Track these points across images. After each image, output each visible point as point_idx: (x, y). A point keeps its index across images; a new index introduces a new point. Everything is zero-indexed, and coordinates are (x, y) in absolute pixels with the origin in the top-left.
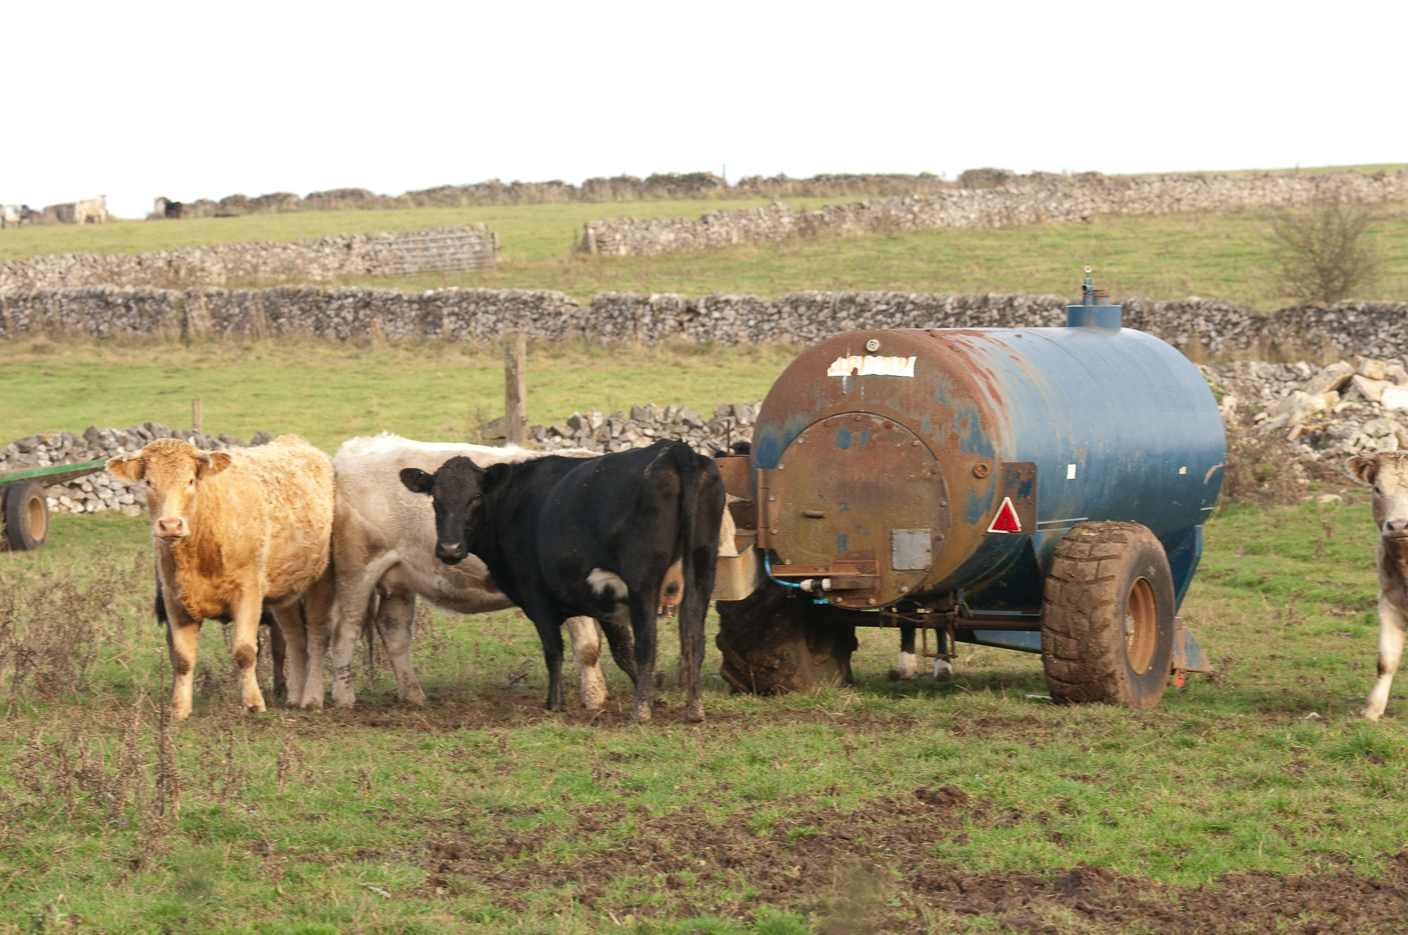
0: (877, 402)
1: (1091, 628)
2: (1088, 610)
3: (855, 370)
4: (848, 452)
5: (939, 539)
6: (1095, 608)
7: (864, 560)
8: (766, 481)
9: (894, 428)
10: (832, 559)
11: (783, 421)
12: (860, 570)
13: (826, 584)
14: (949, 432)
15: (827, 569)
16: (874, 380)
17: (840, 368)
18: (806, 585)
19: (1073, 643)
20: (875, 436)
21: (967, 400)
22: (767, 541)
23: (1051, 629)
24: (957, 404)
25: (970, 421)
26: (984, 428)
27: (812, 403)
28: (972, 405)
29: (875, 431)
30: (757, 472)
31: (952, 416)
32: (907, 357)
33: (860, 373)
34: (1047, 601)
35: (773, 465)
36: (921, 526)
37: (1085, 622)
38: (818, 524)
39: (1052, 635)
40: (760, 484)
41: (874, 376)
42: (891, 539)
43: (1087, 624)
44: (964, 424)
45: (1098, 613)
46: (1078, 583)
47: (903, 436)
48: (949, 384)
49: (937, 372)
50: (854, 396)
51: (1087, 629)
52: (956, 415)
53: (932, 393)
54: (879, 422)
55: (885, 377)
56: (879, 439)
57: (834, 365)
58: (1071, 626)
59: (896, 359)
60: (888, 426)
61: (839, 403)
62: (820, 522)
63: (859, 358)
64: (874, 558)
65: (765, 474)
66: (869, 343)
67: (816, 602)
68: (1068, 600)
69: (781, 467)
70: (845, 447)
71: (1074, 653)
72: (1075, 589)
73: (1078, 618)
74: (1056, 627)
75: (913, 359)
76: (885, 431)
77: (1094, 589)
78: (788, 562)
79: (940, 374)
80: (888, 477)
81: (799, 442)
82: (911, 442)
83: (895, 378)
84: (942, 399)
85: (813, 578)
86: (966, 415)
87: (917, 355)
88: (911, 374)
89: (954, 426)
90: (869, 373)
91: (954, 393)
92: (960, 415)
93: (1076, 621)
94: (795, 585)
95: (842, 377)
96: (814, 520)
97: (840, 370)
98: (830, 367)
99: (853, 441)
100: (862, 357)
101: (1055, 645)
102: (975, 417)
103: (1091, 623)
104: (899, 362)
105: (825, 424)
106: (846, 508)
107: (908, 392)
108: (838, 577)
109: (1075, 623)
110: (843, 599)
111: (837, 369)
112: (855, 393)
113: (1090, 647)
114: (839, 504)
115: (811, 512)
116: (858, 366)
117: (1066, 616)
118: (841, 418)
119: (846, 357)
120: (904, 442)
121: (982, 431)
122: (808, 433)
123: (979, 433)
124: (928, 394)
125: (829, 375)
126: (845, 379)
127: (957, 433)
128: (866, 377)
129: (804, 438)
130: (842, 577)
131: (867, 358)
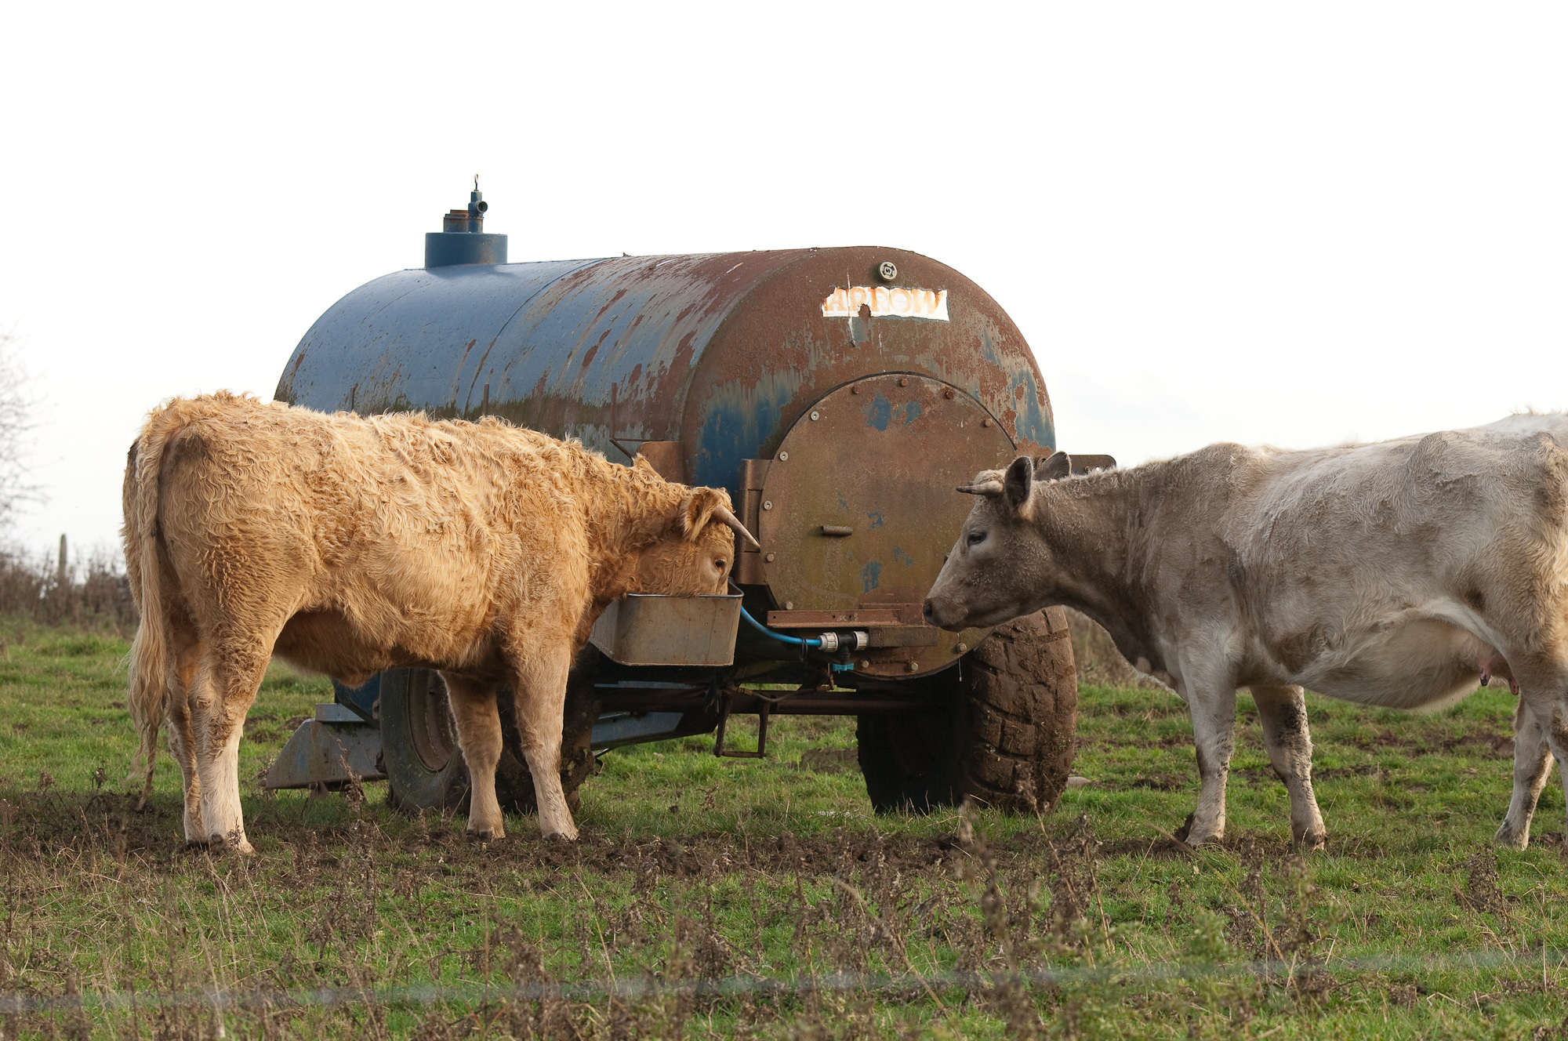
0: (906, 359)
1: (1056, 708)
2: (1052, 680)
3: (865, 310)
4: (887, 434)
6: (1060, 678)
7: (900, 603)
8: (757, 476)
9: (956, 398)
10: (855, 601)
11: (753, 386)
12: (899, 619)
13: (862, 639)
14: (1004, 409)
15: (850, 617)
16: (891, 323)
17: (841, 304)
18: (830, 640)
19: (1031, 728)
20: (927, 410)
21: (1021, 359)
22: (754, 572)
23: (998, 710)
24: (1009, 362)
25: (1026, 390)
26: (1043, 405)
27: (802, 359)
28: (1027, 368)
29: (927, 403)
30: (744, 464)
31: (1005, 383)
32: (936, 293)
33: (873, 314)
34: (986, 666)
35: (770, 452)
37: (1049, 698)
38: (838, 545)
39: (1000, 719)
40: (749, 485)
41: (894, 320)
43: (1052, 702)
44: (1019, 394)
45: (1066, 684)
47: (970, 412)
48: (994, 332)
49: (979, 315)
50: (869, 348)
51: (1051, 709)
52: (1009, 381)
53: (977, 345)
54: (934, 389)
55: (911, 320)
56: (933, 415)
57: (829, 299)
58: (1031, 704)
59: (921, 294)
60: (947, 396)
61: (847, 359)
62: (840, 543)
63: (867, 289)
65: (756, 469)
66: (881, 270)
67: (838, 667)
68: (1022, 665)
69: (784, 456)
70: (882, 427)
71: (1030, 745)
72: (1028, 650)
73: (1039, 691)
74: (1006, 705)
75: (944, 294)
76: (943, 403)
77: (1052, 647)
78: (790, 606)
79: (983, 318)
80: (945, 474)
81: (813, 418)
82: (980, 420)
83: (925, 322)
84: (991, 356)
85: (839, 631)
86: (1021, 381)
87: (948, 288)
88: (946, 318)
89: (1008, 397)
90: (886, 314)
91: (1004, 347)
92: (1014, 380)
93: (1037, 697)
94: (810, 641)
95: (846, 319)
96: (833, 540)
97: (841, 308)
98: (823, 301)
99: (894, 418)
100: (873, 288)
101: (1003, 733)
102: (1030, 385)
103: (1056, 700)
104: (927, 298)
105: (853, 391)
106: (879, 521)
107: (946, 344)
108: (878, 629)
109: (1036, 701)
110: (871, 663)
111: (836, 306)
112: (869, 343)
113: (1052, 735)
114: (870, 516)
115: (828, 528)
116: (868, 302)
117: (1020, 689)
118: (877, 382)
119: (846, 289)
120: (970, 420)
121: (1040, 406)
122: (826, 404)
123: (1037, 410)
124: (972, 348)
125: (825, 315)
126: (850, 321)
127: (1012, 408)
128: (882, 320)
129: (820, 412)
130: (887, 629)
131: (882, 290)
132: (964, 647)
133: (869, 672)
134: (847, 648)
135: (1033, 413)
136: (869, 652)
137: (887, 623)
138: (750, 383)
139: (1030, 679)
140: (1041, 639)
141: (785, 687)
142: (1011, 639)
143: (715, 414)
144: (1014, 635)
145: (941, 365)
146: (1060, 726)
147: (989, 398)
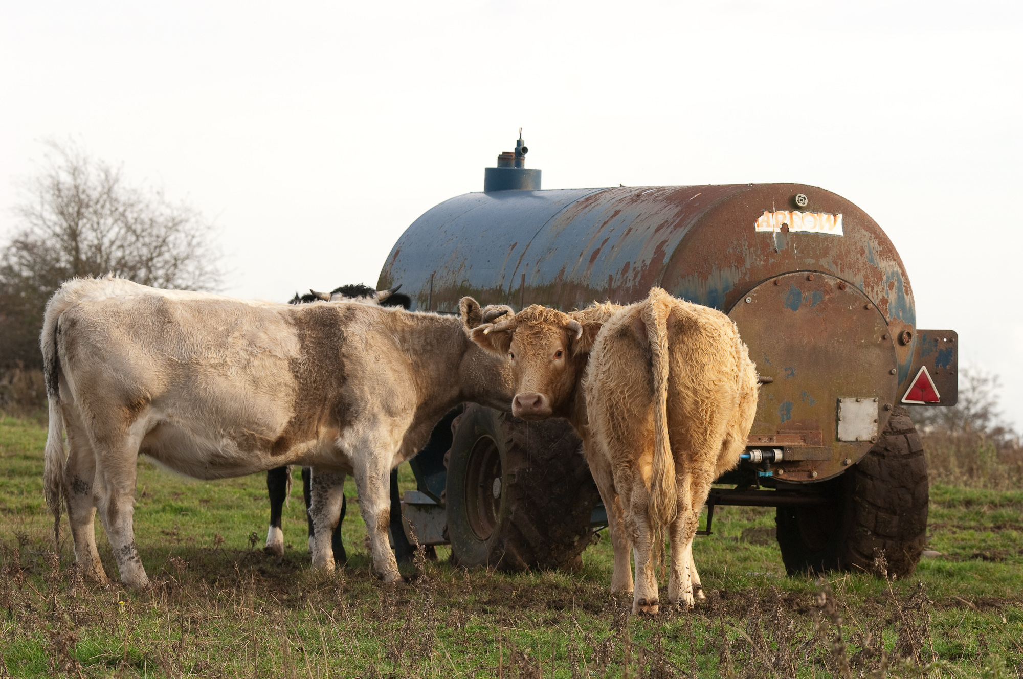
0: (813, 261)
1: (913, 504)
2: (911, 485)
3: (785, 227)
4: (800, 313)
5: (886, 408)
6: (917, 483)
7: (806, 430)
9: (847, 289)
10: (775, 428)
11: (706, 278)
12: (805, 441)
13: (778, 455)
14: (880, 297)
15: (771, 439)
16: (803, 236)
17: (768, 223)
18: (757, 455)
19: (895, 520)
20: (827, 297)
21: (893, 263)
23: (873, 505)
24: (884, 265)
25: (896, 284)
26: (907, 294)
27: (740, 261)
28: (897, 269)
29: (827, 292)
31: (881, 279)
32: (835, 216)
33: (791, 230)
34: (865, 474)
36: (867, 395)
37: (909, 497)
39: (874, 511)
41: (805, 234)
42: (838, 407)
43: (911, 500)
44: (891, 287)
45: (920, 488)
46: (895, 456)
47: (856, 299)
48: (875, 244)
49: (864, 232)
50: (787, 254)
51: (910, 505)
52: (884, 278)
53: (862, 252)
54: (832, 282)
55: (817, 235)
56: (831, 300)
57: (760, 219)
58: (896, 502)
59: (824, 216)
60: (841, 287)
61: (772, 261)
62: (764, 388)
63: (786, 213)
64: (817, 428)
66: (797, 199)
67: (761, 474)
68: (891, 475)
70: (795, 308)
71: (895, 530)
72: (895, 463)
73: (902, 492)
74: (879, 502)
75: (840, 217)
76: (838, 292)
77: (913, 461)
79: (867, 234)
80: (838, 341)
81: (748, 301)
82: (863, 305)
83: (826, 237)
84: (872, 260)
85: (763, 449)
86: (893, 278)
87: (843, 213)
88: (841, 233)
89: (883, 289)
90: (799, 230)
91: (881, 254)
92: (888, 277)
93: (901, 496)
95: (772, 233)
97: (769, 225)
98: (756, 221)
99: (804, 302)
100: (791, 212)
101: (877, 521)
102: (899, 281)
103: (913, 499)
104: (828, 219)
105: (775, 283)
106: (792, 374)
107: (841, 252)
108: (790, 448)
109: (900, 499)
110: (785, 471)
111: (765, 224)
112: (787, 250)
113: (911, 523)
114: (786, 370)
116: (787, 222)
117: (889, 491)
118: (792, 277)
119: (772, 212)
120: (857, 304)
121: (905, 295)
122: (757, 292)
123: (903, 298)
124: (859, 255)
125: (757, 230)
126: (775, 235)
127: (886, 297)
128: (797, 234)
129: (753, 297)
130: (796, 448)
131: (797, 213)
132: (849, 462)
133: (784, 477)
134: (769, 461)
135: (901, 299)
136: (784, 463)
137: (796, 444)
138: (704, 276)
139: (896, 484)
140: (905, 456)
141: (724, 486)
142: (884, 456)
144: (886, 453)
145: (837, 266)
146: (916, 517)
147: (870, 289)
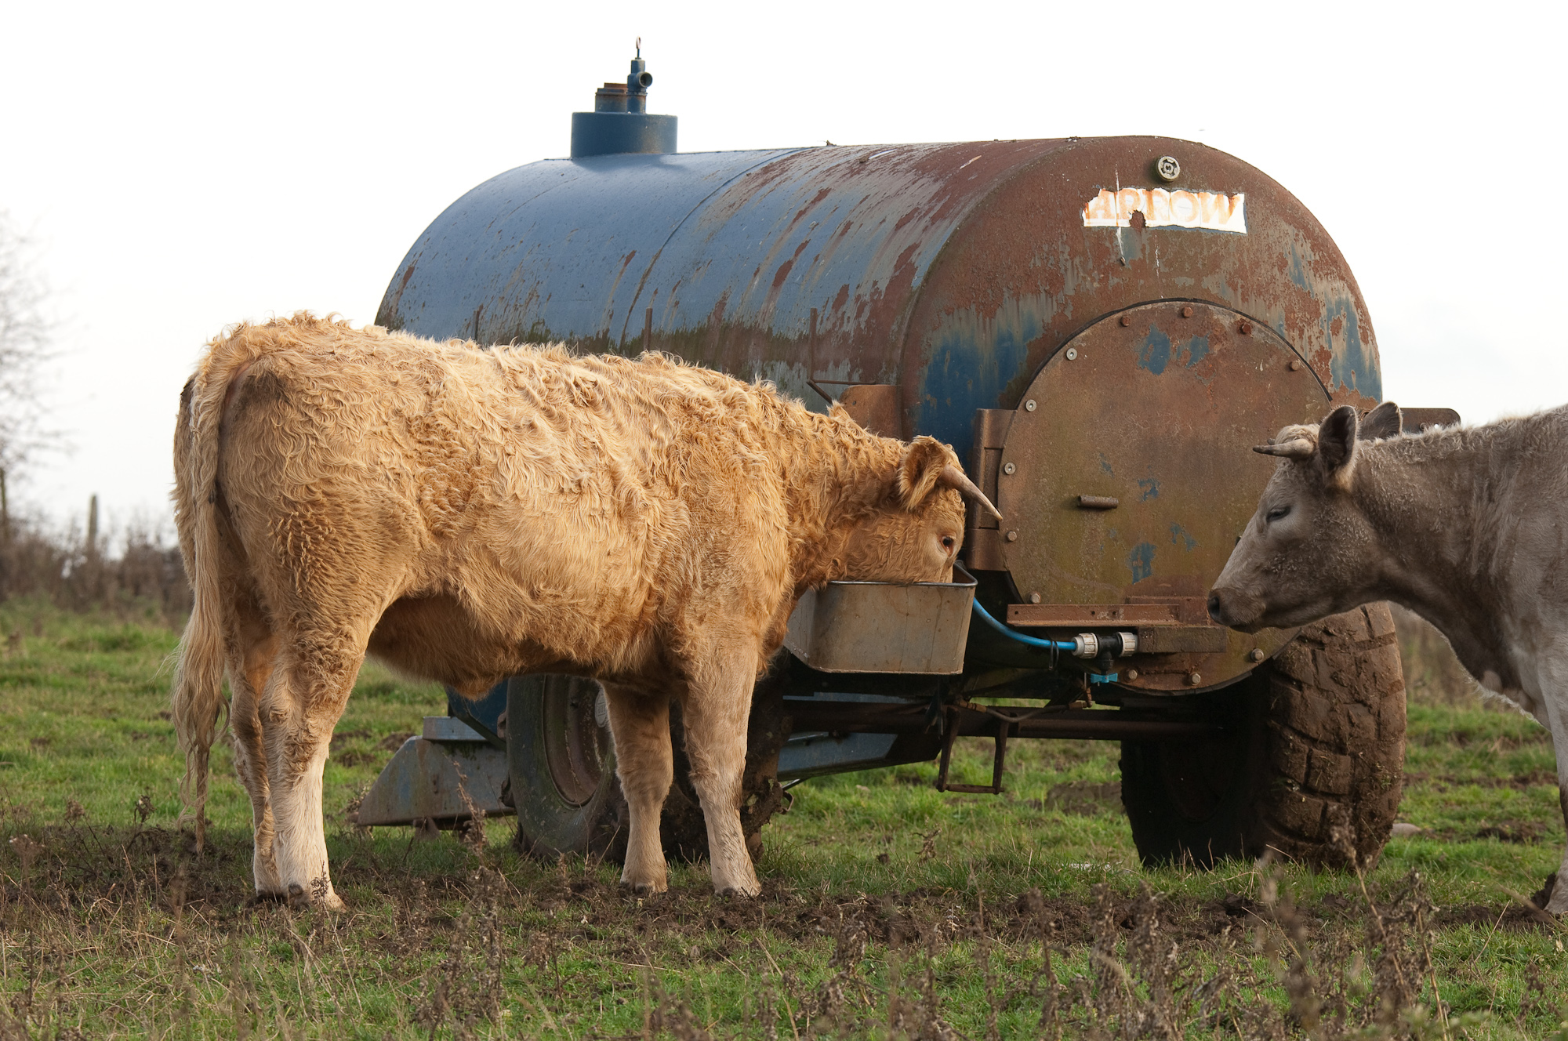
0: (1190, 282)
1: (1379, 735)
2: (1374, 698)
3: (1138, 219)
4: (1164, 378)
6: (1384, 695)
7: (1179, 597)
8: (996, 433)
9: (1254, 334)
10: (1121, 594)
11: (991, 314)
12: (1177, 617)
13: (1128, 641)
14: (1316, 347)
15: (1114, 614)
16: (1172, 236)
17: (1107, 211)
18: (1088, 643)
19: (1346, 761)
20: (1217, 348)
21: (1339, 284)
22: (991, 554)
23: (1304, 736)
24: (1323, 288)
25: (1344, 323)
26: (1366, 342)
27: (1056, 281)
28: (1346, 295)
29: (1216, 339)
30: (980, 416)
31: (1318, 314)
32: (1231, 197)
33: (1149, 223)
34: (1289, 679)
35: (1013, 400)
37: (1370, 722)
38: (1100, 521)
39: (1305, 747)
40: (985, 441)
41: (1176, 231)
43: (1373, 726)
44: (1336, 328)
45: (1391, 703)
46: (1343, 645)
47: (1271, 351)
48: (1305, 249)
49: (1285, 226)
50: (1142, 268)
51: (1372, 735)
52: (1323, 311)
53: (1282, 264)
54: (1226, 321)
55: (1198, 231)
56: (1222, 354)
57: (1092, 204)
58: (1346, 728)
59: (1211, 198)
60: (1243, 330)
61: (1114, 281)
62: (1102, 518)
63: (1140, 191)
65: (995, 421)
66: (1160, 166)
67: (1097, 678)
68: (1335, 678)
69: (1031, 405)
70: (1157, 369)
71: (1345, 781)
72: (1344, 659)
73: (1356, 711)
74: (1313, 730)
75: (1240, 198)
76: (1237, 339)
77: (1373, 655)
78: (1036, 598)
79: (1291, 230)
80: (1238, 430)
81: (1070, 356)
82: (1284, 362)
83: (1215, 236)
84: (1300, 279)
85: (1099, 631)
86: (1338, 312)
87: (1246, 191)
88: (1243, 230)
89: (1321, 332)
90: (1165, 223)
91: (1317, 267)
92: (1330, 311)
93: (1354, 720)
94: (1062, 644)
95: (1114, 229)
96: (1092, 515)
97: (1108, 215)
98: (1084, 207)
99: (1174, 357)
100: (1149, 190)
101: (1310, 766)
102: (1350, 317)
103: (1379, 724)
104: (1218, 203)
105: (1121, 323)
106: (1153, 491)
107: (1242, 263)
108: (1150, 630)
109: (1352, 724)
110: (1140, 673)
111: (1100, 213)
112: (1142, 261)
113: (1374, 769)
114: (1141, 484)
115: (1087, 499)
116: (1143, 207)
117: (1332, 710)
118: (1153, 311)
119: (1113, 190)
120: (1272, 361)
121: (1362, 345)
122: (1086, 339)
123: (1358, 349)
124: (1276, 269)
125: (1085, 225)
126: (1119, 232)
127: (1326, 346)
128: (1160, 231)
129: (1079, 349)
130: (1161, 629)
131: (1160, 191)
132: (1260, 654)
133: (1140, 683)
134: (1110, 653)
135: (1354, 352)
136: (1138, 659)
137: (1161, 622)
138: (989, 311)
139: (1345, 696)
140: (1361, 645)
141: (1026, 703)
142: (1321, 645)
143: (944, 351)
144: (1326, 639)
145: (1235, 290)
146: (1383, 758)
147: (1296, 333)
